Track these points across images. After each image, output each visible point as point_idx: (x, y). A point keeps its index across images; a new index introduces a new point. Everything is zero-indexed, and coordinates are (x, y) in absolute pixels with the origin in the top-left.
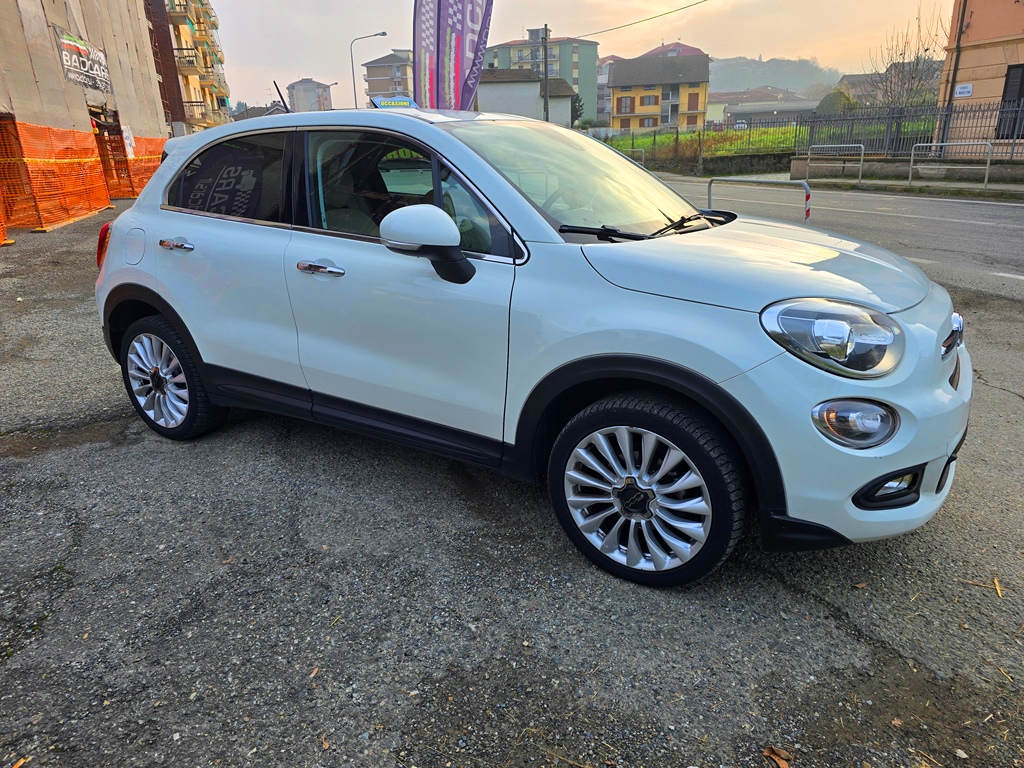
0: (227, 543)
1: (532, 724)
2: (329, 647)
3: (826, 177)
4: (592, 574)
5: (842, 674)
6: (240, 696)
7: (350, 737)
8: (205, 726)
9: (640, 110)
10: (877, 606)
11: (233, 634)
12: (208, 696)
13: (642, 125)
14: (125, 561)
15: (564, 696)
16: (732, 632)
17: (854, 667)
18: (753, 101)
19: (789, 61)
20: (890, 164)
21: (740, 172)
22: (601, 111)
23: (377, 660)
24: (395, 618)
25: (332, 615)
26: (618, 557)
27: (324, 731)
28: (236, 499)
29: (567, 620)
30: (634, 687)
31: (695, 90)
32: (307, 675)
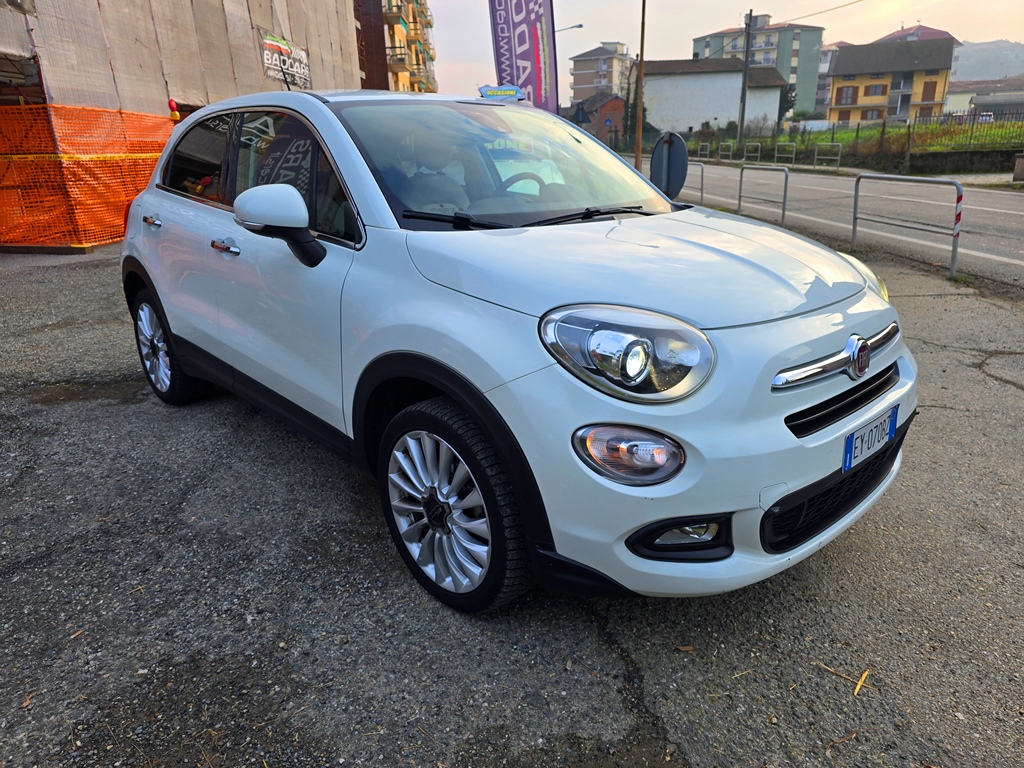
0: (119, 502)
1: (217, 726)
2: (110, 614)
4: (410, 586)
5: (580, 744)
7: (52, 701)
9: (863, 100)
10: (687, 676)
11: (47, 585)
13: (864, 117)
14: (32, 505)
15: (271, 705)
17: (600, 739)
18: (1010, 90)
21: (957, 171)
23: (139, 634)
24: (191, 597)
25: (139, 584)
26: (430, 571)
27: (37, 690)
28: (161, 463)
29: (343, 629)
30: (345, 711)
31: (933, 78)
32: (70, 635)
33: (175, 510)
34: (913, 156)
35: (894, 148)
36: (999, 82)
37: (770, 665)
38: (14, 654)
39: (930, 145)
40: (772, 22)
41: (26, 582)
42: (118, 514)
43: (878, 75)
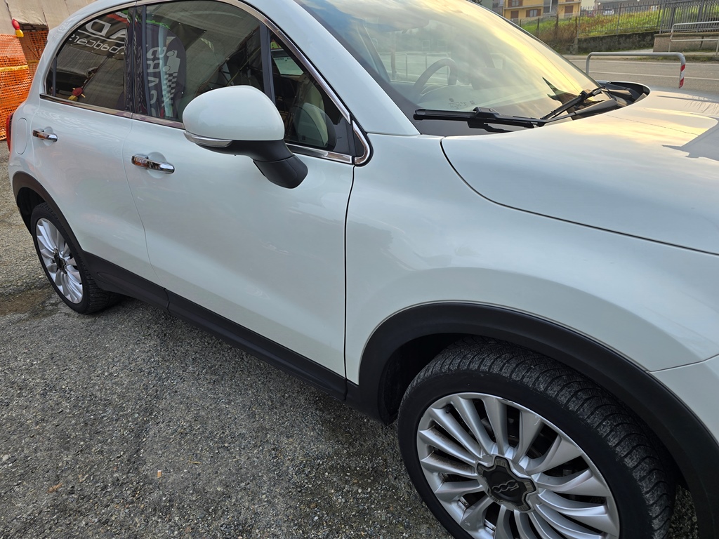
0: (65, 459)
3: (685, 50)
9: (527, 3)
13: (528, 15)
21: (609, 49)
34: (580, 41)
35: (566, 35)
39: (589, 32)
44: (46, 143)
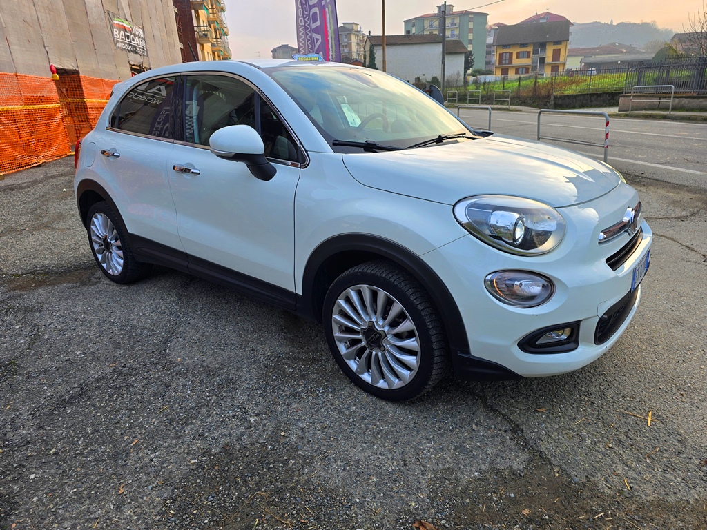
0: (119, 352)
1: (263, 489)
2: (152, 426)
3: (646, 109)
4: (350, 388)
5: (501, 473)
6: (81, 454)
7: (139, 487)
8: (53, 471)
9: (516, 62)
10: (548, 425)
11: (96, 413)
12: (62, 452)
13: (517, 72)
14: (53, 361)
15: (294, 472)
16: (431, 437)
17: (512, 468)
18: (604, 54)
19: (634, 24)
20: (695, 100)
21: (582, 106)
22: (488, 63)
23: (179, 437)
24: (204, 410)
25: (163, 405)
26: (366, 377)
27: (125, 482)
28: (137, 324)
29: (319, 420)
30: (344, 469)
31: (558, 47)
32: (130, 443)
33: (163, 354)
34: (556, 98)
35: (543, 92)
36: (597, 48)
37: (594, 414)
38: (95, 460)
39: (565, 90)
40: (455, 10)
41: (77, 412)
42: (122, 361)
43: (524, 45)
44: (111, 159)
